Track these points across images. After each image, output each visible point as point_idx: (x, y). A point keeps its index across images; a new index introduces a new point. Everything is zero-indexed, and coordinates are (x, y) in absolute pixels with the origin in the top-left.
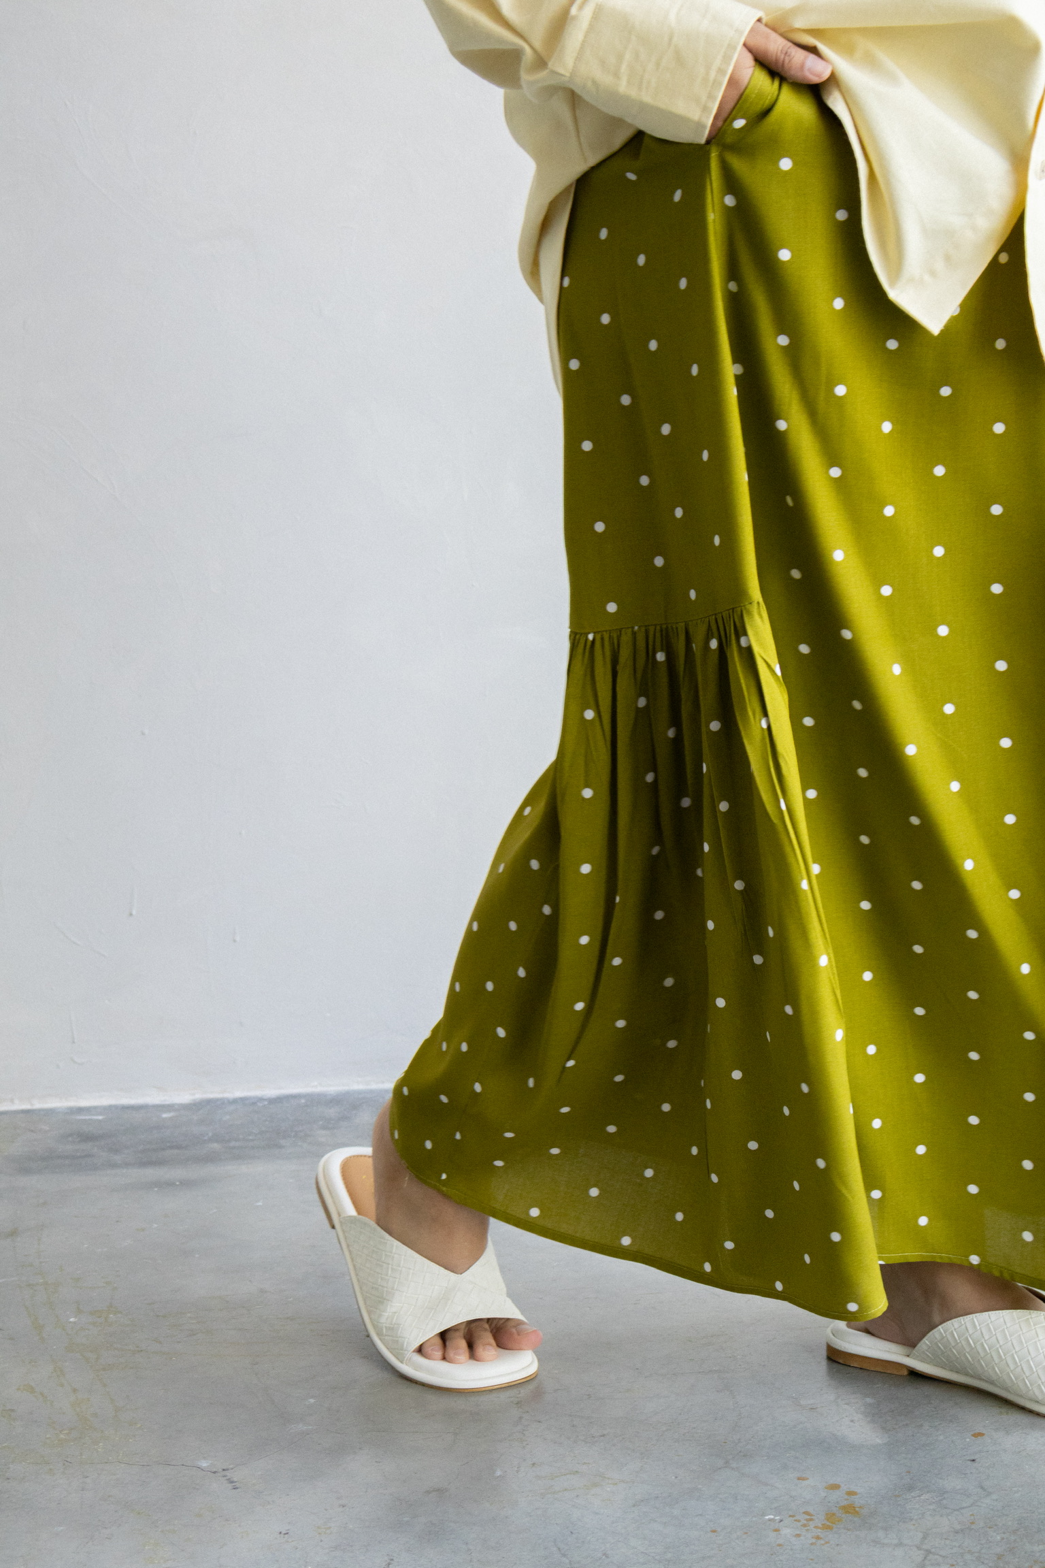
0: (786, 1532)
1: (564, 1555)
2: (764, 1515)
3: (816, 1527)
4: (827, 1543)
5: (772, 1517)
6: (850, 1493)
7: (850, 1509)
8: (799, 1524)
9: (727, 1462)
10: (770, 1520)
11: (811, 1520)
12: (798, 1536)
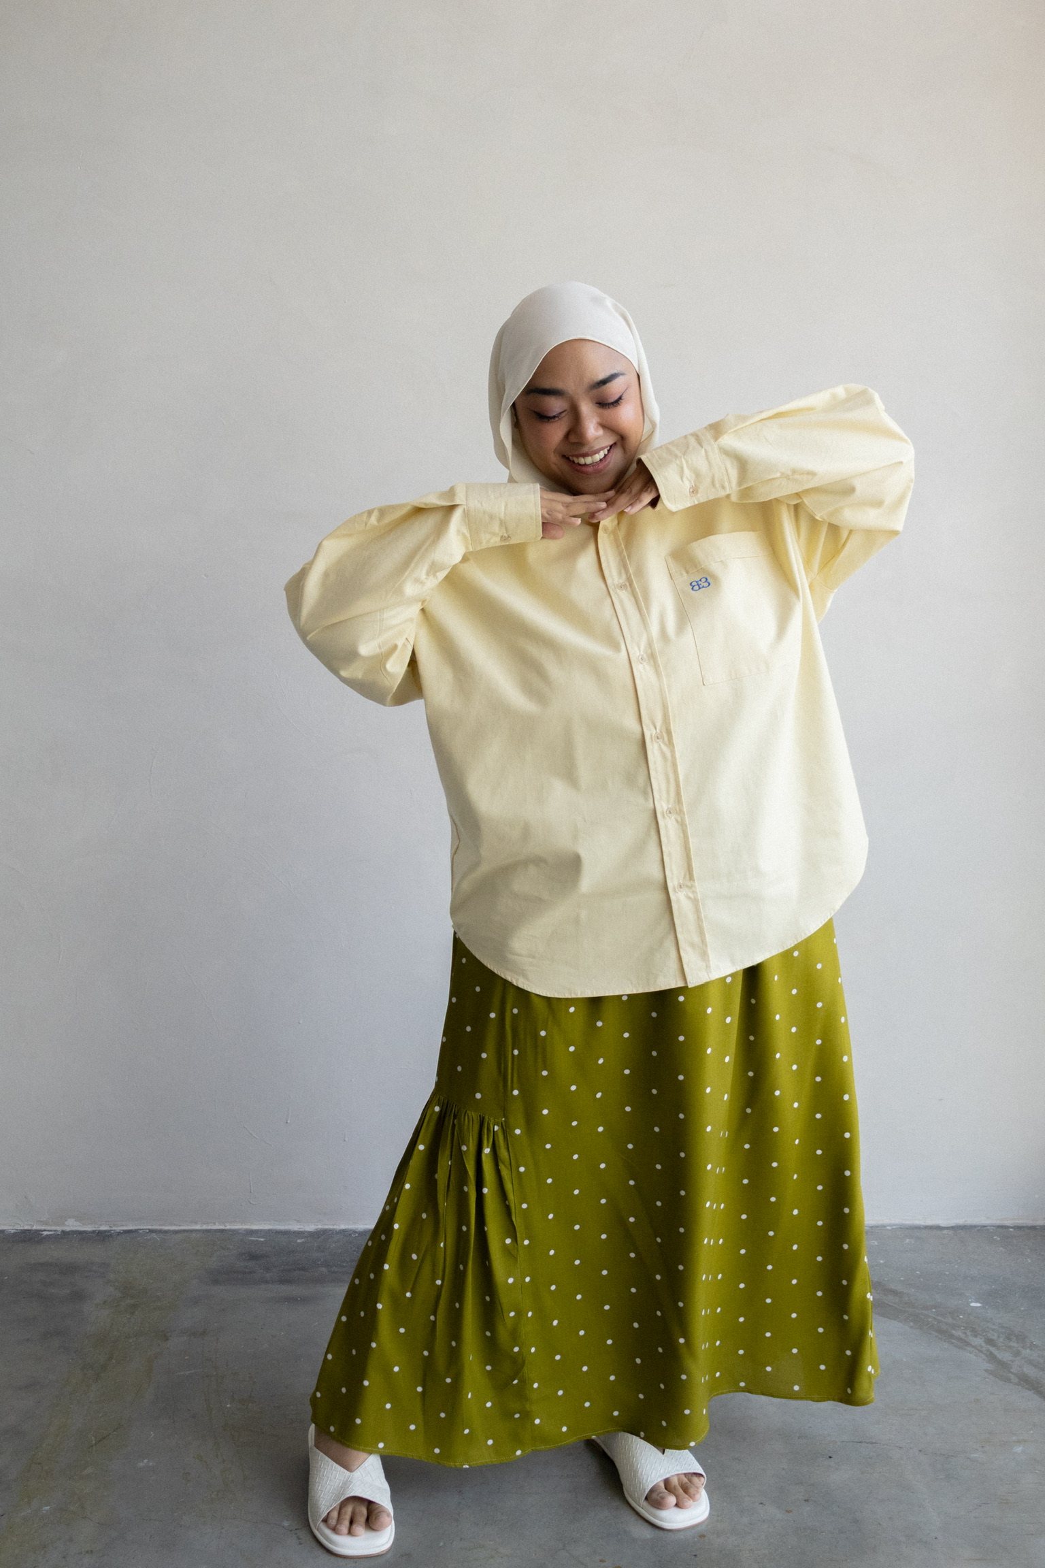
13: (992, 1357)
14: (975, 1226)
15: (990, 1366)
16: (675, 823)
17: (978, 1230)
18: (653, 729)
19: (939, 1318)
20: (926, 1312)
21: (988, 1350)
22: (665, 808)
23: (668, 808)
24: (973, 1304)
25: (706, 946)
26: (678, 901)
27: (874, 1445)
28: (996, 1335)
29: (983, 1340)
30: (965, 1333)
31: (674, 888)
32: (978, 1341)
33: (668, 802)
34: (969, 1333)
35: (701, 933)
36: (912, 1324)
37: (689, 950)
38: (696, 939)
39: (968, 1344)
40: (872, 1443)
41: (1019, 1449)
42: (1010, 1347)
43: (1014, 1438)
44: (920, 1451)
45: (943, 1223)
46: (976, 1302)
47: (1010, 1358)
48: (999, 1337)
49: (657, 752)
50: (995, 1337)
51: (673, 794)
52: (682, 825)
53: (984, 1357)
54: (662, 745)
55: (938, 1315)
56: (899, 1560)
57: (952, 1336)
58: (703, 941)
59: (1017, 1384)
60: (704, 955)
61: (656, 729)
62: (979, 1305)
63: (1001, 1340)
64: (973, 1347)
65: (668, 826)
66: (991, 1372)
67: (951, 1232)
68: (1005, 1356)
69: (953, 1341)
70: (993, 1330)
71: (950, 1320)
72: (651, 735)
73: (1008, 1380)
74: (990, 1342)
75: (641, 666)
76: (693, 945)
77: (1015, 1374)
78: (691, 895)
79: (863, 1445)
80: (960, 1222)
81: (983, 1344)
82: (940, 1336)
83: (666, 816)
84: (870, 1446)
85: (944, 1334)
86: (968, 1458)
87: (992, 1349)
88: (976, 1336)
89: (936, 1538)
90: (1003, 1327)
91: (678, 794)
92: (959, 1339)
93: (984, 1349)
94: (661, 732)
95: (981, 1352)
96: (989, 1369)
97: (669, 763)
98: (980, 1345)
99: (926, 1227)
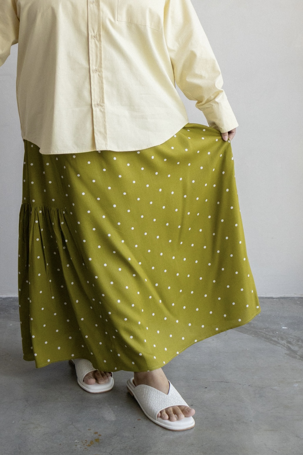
0: (79, 446)
1: (19, 449)
2: (75, 440)
3: (87, 445)
4: (87, 450)
5: (77, 441)
6: (100, 435)
7: (97, 440)
8: (82, 444)
9: (72, 423)
10: (76, 442)
11: (86, 443)
12: (81, 447)
13: (289, 349)
14: (289, 298)
15: (288, 352)
16: (97, 76)
17: (290, 299)
18: (93, 33)
19: (267, 333)
20: (261, 331)
21: (287, 346)
22: (94, 68)
23: (95, 69)
24: (283, 328)
25: (106, 134)
26: (96, 111)
27: (227, 383)
28: (292, 340)
29: (286, 341)
30: (278, 339)
31: (95, 105)
32: (284, 342)
33: (96, 66)
34: (280, 339)
35: (105, 128)
36: (253, 335)
37: (98, 134)
38: (102, 130)
39: (279, 343)
40: (227, 382)
41: (296, 385)
42: (298, 344)
43: (295, 381)
44: (249, 386)
45: (274, 296)
46: (285, 327)
47: (298, 349)
48: (293, 340)
49: (93, 43)
50: (292, 341)
51: (98, 63)
52: (100, 77)
53: (285, 349)
54: (96, 40)
55: (266, 332)
56: (232, 430)
57: (272, 340)
58: (105, 132)
59: (299, 359)
60: (105, 138)
61: (94, 33)
62: (286, 328)
63: (294, 342)
64: (281, 344)
65: (95, 77)
66: (288, 355)
67: (278, 300)
68: (296, 348)
69: (272, 342)
70: (291, 338)
71: (272, 334)
72: (92, 35)
73: (295, 358)
74: (289, 342)
75: (92, 5)
76: (100, 132)
77: (299, 355)
78: (102, 110)
79: (222, 383)
80: (282, 296)
81: (286, 343)
82: (266, 340)
83: (94, 72)
84: (226, 383)
85: (268, 339)
86: (272, 389)
87: (289, 345)
88: (283, 340)
89: (251, 421)
90: (296, 337)
91: (101, 63)
92: (275, 341)
93: (286, 345)
94: (96, 35)
95: (284, 346)
96: (287, 353)
97: (98, 49)
98: (284, 344)
99: (266, 298)
